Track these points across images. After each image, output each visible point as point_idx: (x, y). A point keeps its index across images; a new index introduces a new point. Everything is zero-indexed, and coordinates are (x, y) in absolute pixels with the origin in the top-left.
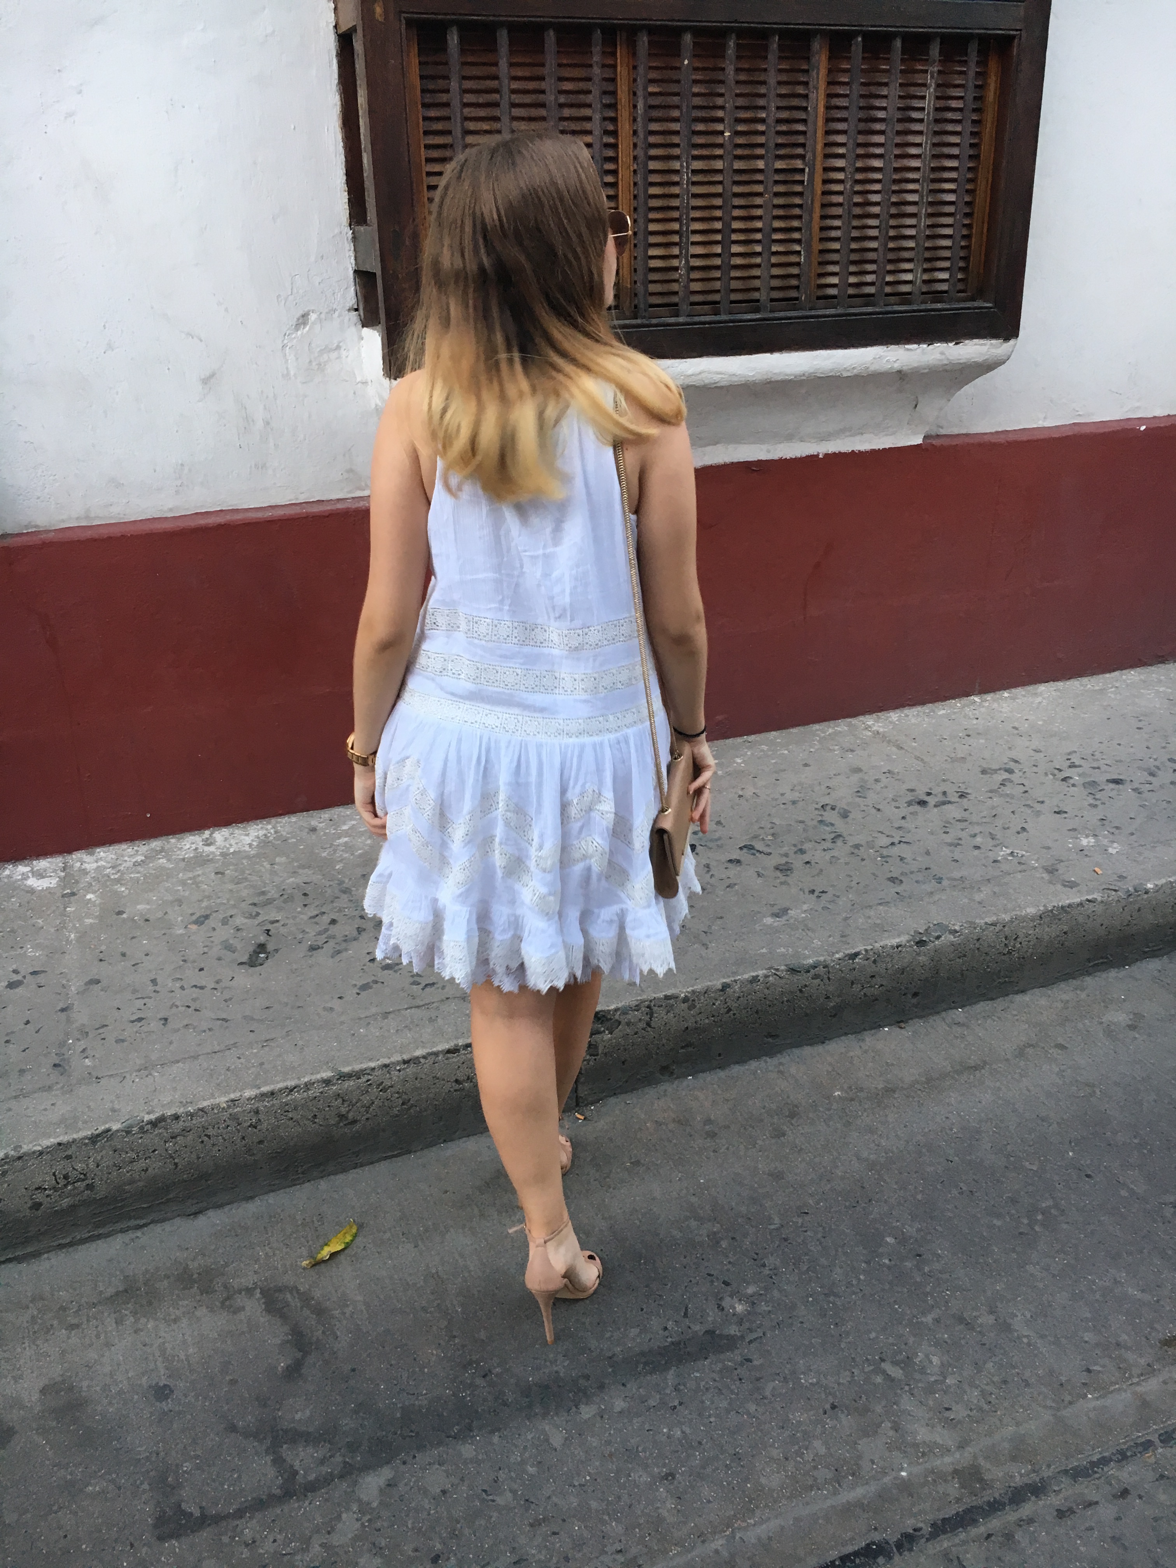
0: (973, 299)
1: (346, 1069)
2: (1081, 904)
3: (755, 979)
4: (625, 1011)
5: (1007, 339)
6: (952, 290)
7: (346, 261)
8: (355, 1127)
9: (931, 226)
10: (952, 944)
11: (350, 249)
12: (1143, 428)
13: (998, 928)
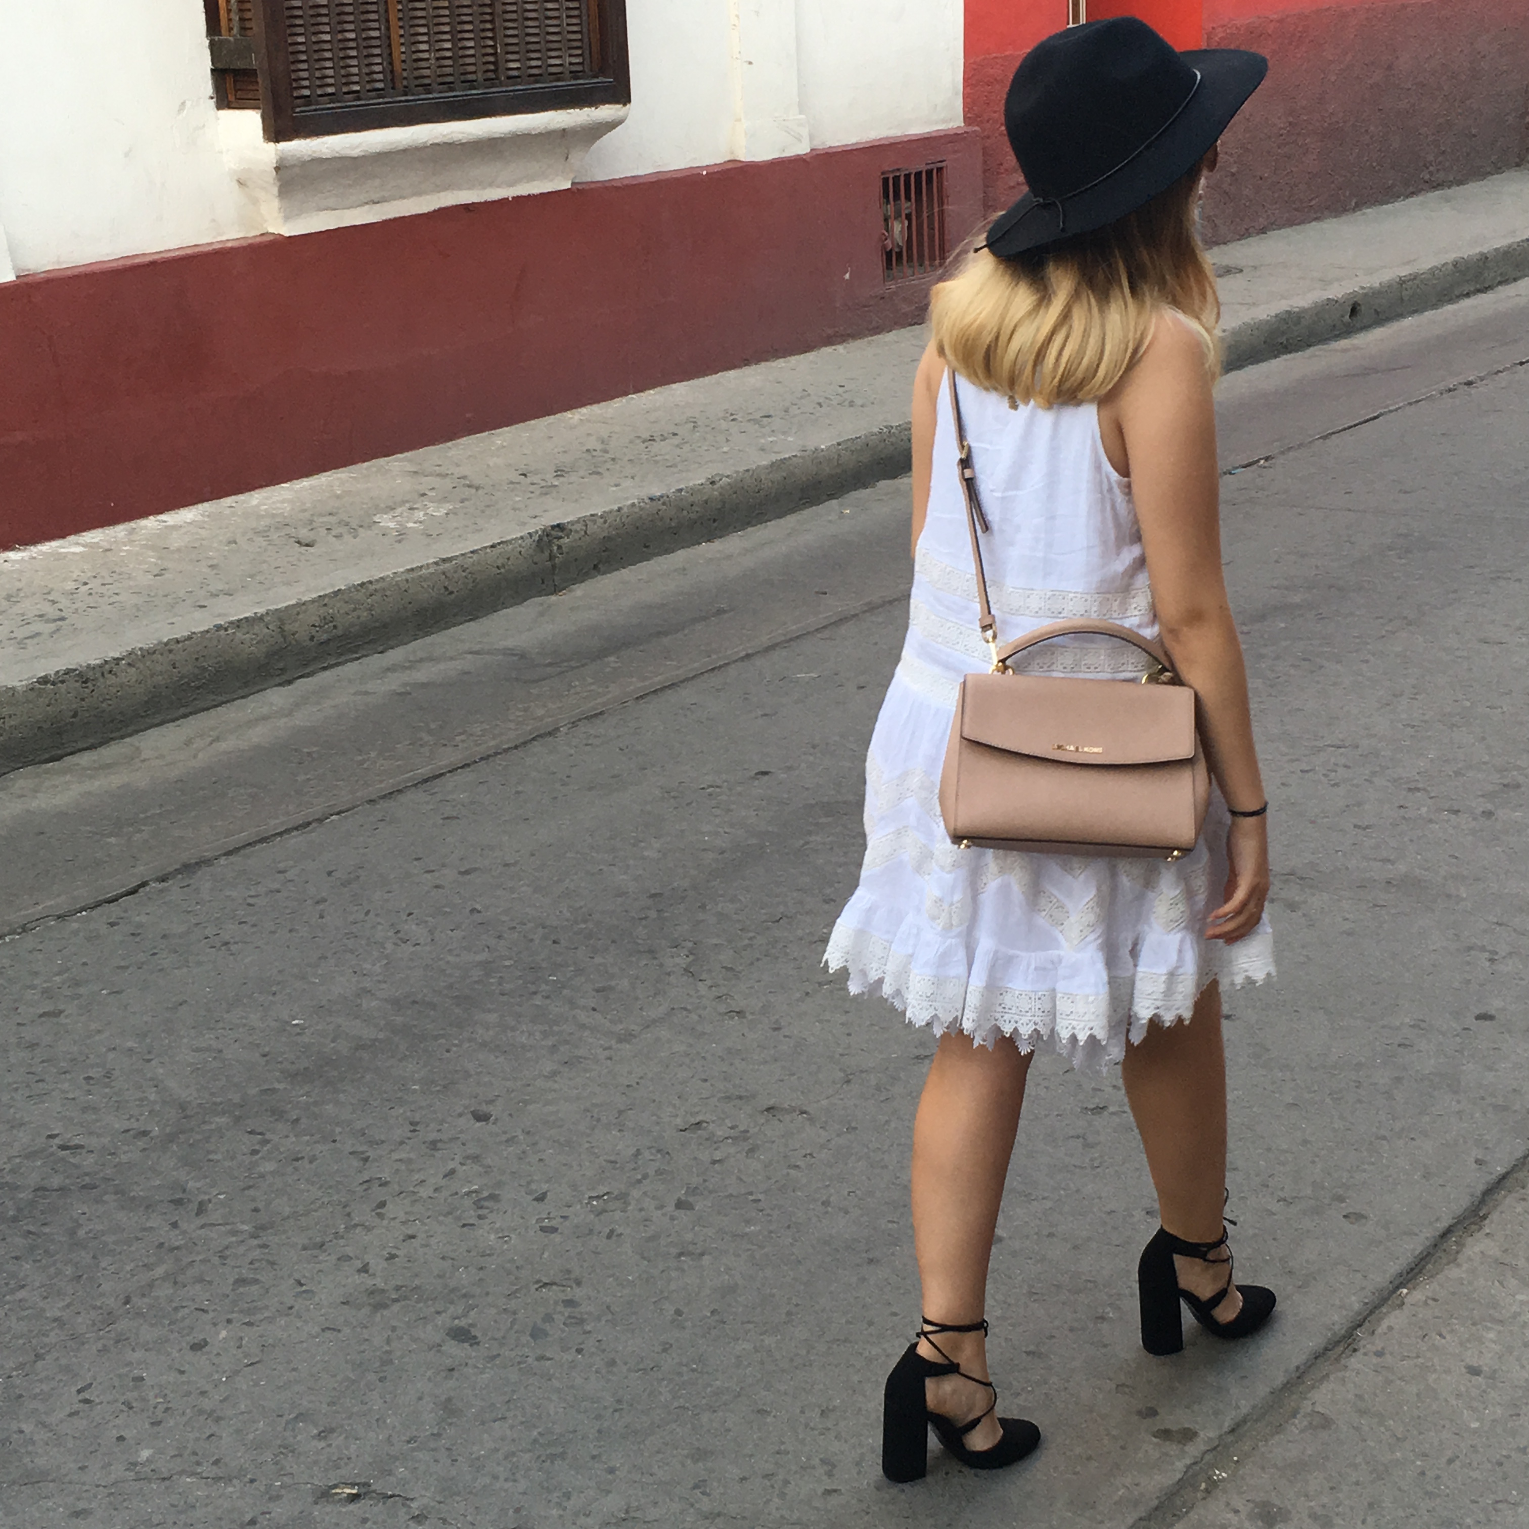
0: (596, 77)
1: (444, 557)
2: (789, 458)
3: (633, 505)
4: (572, 523)
5: (625, 105)
6: (586, 70)
7: (205, 63)
8: (453, 596)
9: (568, 25)
10: (729, 484)
11: (208, 53)
12: (705, 173)
13: (751, 473)
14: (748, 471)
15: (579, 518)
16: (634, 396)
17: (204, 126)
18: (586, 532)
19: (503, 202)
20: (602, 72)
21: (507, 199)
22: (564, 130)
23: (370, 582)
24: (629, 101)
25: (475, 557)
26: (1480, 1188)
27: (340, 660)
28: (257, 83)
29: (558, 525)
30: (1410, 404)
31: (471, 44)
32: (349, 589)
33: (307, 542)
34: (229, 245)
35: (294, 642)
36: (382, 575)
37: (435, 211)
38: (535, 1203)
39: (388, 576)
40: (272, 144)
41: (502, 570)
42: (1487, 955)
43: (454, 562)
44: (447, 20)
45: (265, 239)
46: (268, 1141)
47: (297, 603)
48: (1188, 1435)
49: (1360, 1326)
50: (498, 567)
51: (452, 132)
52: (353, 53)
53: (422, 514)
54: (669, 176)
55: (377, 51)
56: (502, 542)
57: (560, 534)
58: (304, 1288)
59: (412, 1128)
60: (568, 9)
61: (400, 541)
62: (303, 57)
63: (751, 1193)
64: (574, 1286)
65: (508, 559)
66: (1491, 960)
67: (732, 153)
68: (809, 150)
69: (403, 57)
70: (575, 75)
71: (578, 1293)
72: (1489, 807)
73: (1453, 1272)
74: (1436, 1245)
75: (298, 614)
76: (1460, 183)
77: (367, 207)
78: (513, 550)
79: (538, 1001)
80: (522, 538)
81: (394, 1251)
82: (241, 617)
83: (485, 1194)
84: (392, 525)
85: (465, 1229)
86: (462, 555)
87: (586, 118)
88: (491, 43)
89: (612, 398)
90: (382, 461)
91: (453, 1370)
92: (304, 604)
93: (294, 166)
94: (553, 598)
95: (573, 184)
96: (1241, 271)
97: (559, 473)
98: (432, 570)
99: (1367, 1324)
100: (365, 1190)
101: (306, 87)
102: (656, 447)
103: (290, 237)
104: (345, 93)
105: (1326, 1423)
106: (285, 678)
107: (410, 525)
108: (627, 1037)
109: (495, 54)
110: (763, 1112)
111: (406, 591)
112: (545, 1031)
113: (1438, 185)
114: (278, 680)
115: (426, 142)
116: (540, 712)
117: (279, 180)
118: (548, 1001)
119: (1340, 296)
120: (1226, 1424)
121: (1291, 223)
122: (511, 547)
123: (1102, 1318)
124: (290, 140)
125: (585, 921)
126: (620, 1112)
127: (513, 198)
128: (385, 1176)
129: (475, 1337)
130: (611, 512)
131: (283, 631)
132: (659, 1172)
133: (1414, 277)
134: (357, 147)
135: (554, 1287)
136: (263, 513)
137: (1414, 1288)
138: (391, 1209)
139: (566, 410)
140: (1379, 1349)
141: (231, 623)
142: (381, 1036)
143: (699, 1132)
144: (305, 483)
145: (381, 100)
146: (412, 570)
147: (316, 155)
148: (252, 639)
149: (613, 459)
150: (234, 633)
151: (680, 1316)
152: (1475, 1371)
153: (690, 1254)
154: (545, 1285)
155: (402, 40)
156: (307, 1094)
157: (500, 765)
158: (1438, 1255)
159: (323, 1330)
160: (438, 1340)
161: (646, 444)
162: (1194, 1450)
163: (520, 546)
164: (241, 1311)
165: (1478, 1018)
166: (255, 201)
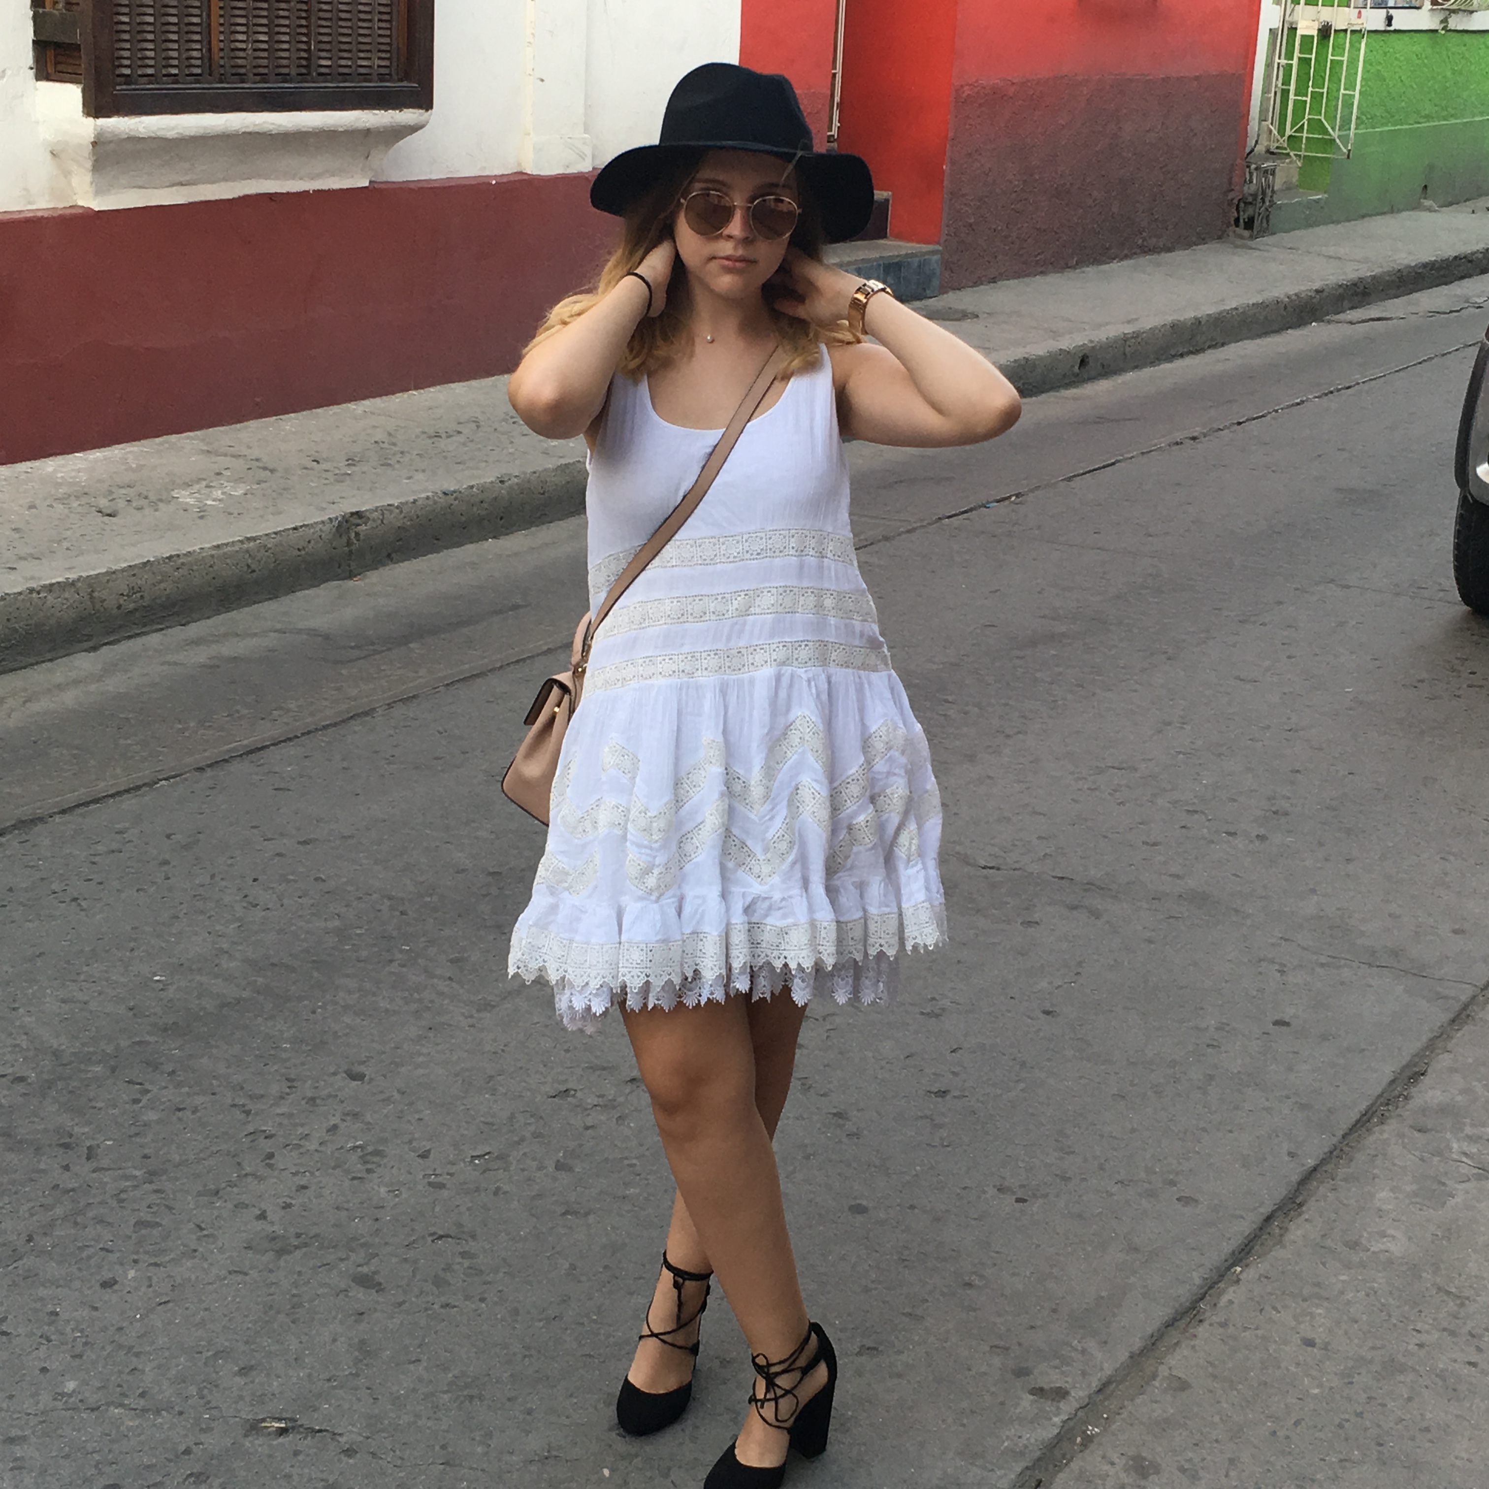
0: (402, 81)
1: (249, 536)
2: (574, 463)
3: (428, 498)
4: (372, 511)
5: (427, 110)
6: (393, 73)
7: (28, 33)
8: (254, 575)
9: (379, 28)
10: (517, 484)
11: (30, 24)
12: (494, 182)
13: (537, 474)
14: (535, 473)
15: (377, 507)
16: (414, 392)
17: (22, 96)
18: (382, 522)
19: (303, 195)
20: (406, 77)
21: (308, 192)
22: (368, 130)
23: (178, 556)
24: (431, 108)
25: (278, 538)
26: (1295, 1178)
27: (144, 630)
28: (80, 57)
29: (357, 513)
30: (1143, 453)
31: (286, 38)
32: (158, 561)
33: (109, 512)
34: (40, 214)
35: (102, 609)
36: (189, 550)
37: (240, 198)
38: (420, 1160)
39: (194, 551)
40: (91, 119)
41: (303, 552)
42: (1277, 967)
43: (258, 541)
44: (265, 13)
45: (73, 211)
46: (147, 1091)
47: (107, 572)
48: (1061, 1394)
49: (1201, 1299)
50: (299, 550)
51: (264, 122)
52: (174, 37)
53: (220, 492)
54: (459, 182)
55: (197, 37)
56: (304, 526)
57: (359, 521)
58: (205, 1232)
59: (289, 1084)
60: (380, 13)
61: (201, 517)
62: (126, 36)
63: (626, 1158)
64: (470, 1239)
65: (309, 542)
66: (1282, 972)
67: (519, 164)
68: (591, 169)
69: (222, 45)
70: (382, 77)
71: (472, 1246)
72: (1262, 831)
73: (1278, 1253)
74: (1261, 1229)
75: (108, 581)
76: (1170, 250)
77: (175, 188)
78: (313, 533)
79: (394, 968)
80: (323, 522)
81: (289, 1201)
82: (54, 581)
83: (370, 1149)
84: (191, 501)
85: (355, 1182)
86: (266, 535)
87: (391, 120)
88: (305, 39)
89: (393, 393)
90: (174, 438)
91: (362, 1314)
92: (114, 573)
93: (111, 142)
94: (350, 583)
95: (371, 182)
96: (977, 316)
97: (350, 462)
98: (237, 548)
99: (1208, 1297)
100: (253, 1141)
101: (126, 66)
102: (443, 443)
103: (99, 211)
104: (165, 75)
105: (1183, 1386)
106: (91, 644)
107: (209, 502)
108: (487, 1006)
109: (308, 51)
110: (627, 1082)
111: (211, 566)
112: (405, 997)
113: (1150, 250)
114: (86, 645)
115: (237, 131)
116: (354, 692)
117: (94, 154)
118: (404, 970)
119: (1071, 348)
120: (1094, 1385)
121: (1017, 275)
122: (312, 530)
123: (969, 1285)
124: (109, 117)
125: (431, 895)
126: (491, 1078)
127: (314, 191)
128: (268, 1128)
129: (380, 1284)
130: (407, 503)
131: (92, 598)
132: (537, 1135)
133: (1136, 335)
134: (173, 129)
135: (450, 1239)
136: (60, 480)
137: (1247, 1266)
138: (279, 1161)
139: (350, 401)
140: (1223, 1320)
141: (44, 586)
142: (245, 994)
143: (569, 1099)
144: (97, 454)
145: (198, 86)
146: (218, 547)
147: (132, 133)
148: (63, 604)
149: (402, 453)
150: (45, 597)
151: (575, 1269)
152: (1310, 1343)
153: (575, 1213)
154: (441, 1237)
155: (222, 29)
156: (180, 1048)
157: (323, 741)
158: (1263, 1237)
159: (230, 1273)
160: (343, 1285)
161: (433, 440)
162: (1067, 1408)
163: (321, 530)
164: (147, 1253)
165: (1277, 1023)
166: (67, 174)
